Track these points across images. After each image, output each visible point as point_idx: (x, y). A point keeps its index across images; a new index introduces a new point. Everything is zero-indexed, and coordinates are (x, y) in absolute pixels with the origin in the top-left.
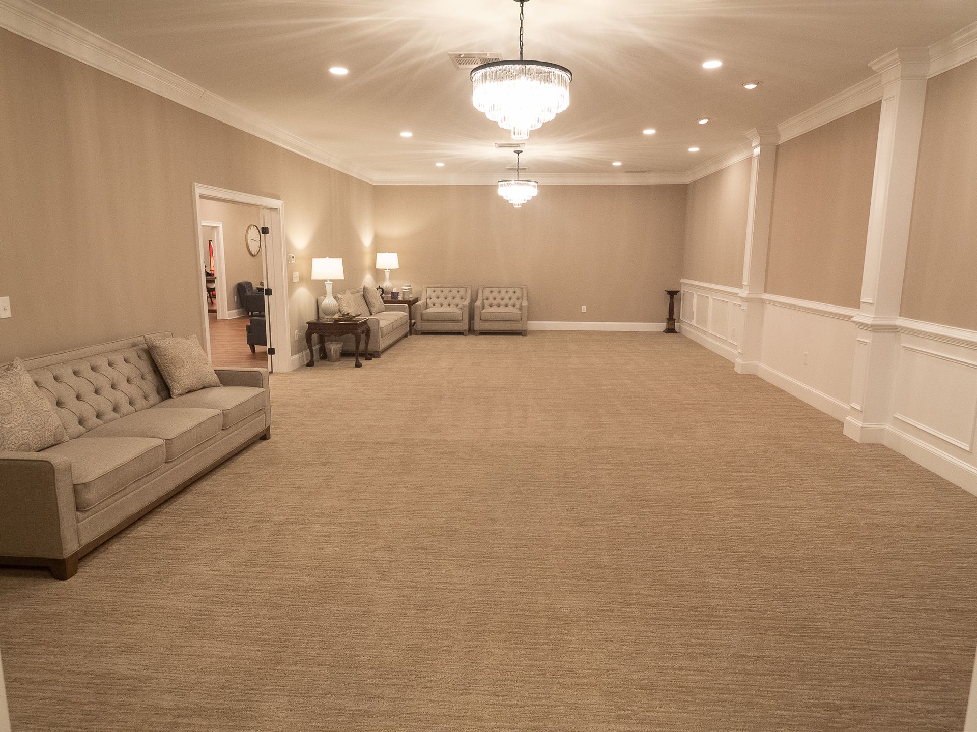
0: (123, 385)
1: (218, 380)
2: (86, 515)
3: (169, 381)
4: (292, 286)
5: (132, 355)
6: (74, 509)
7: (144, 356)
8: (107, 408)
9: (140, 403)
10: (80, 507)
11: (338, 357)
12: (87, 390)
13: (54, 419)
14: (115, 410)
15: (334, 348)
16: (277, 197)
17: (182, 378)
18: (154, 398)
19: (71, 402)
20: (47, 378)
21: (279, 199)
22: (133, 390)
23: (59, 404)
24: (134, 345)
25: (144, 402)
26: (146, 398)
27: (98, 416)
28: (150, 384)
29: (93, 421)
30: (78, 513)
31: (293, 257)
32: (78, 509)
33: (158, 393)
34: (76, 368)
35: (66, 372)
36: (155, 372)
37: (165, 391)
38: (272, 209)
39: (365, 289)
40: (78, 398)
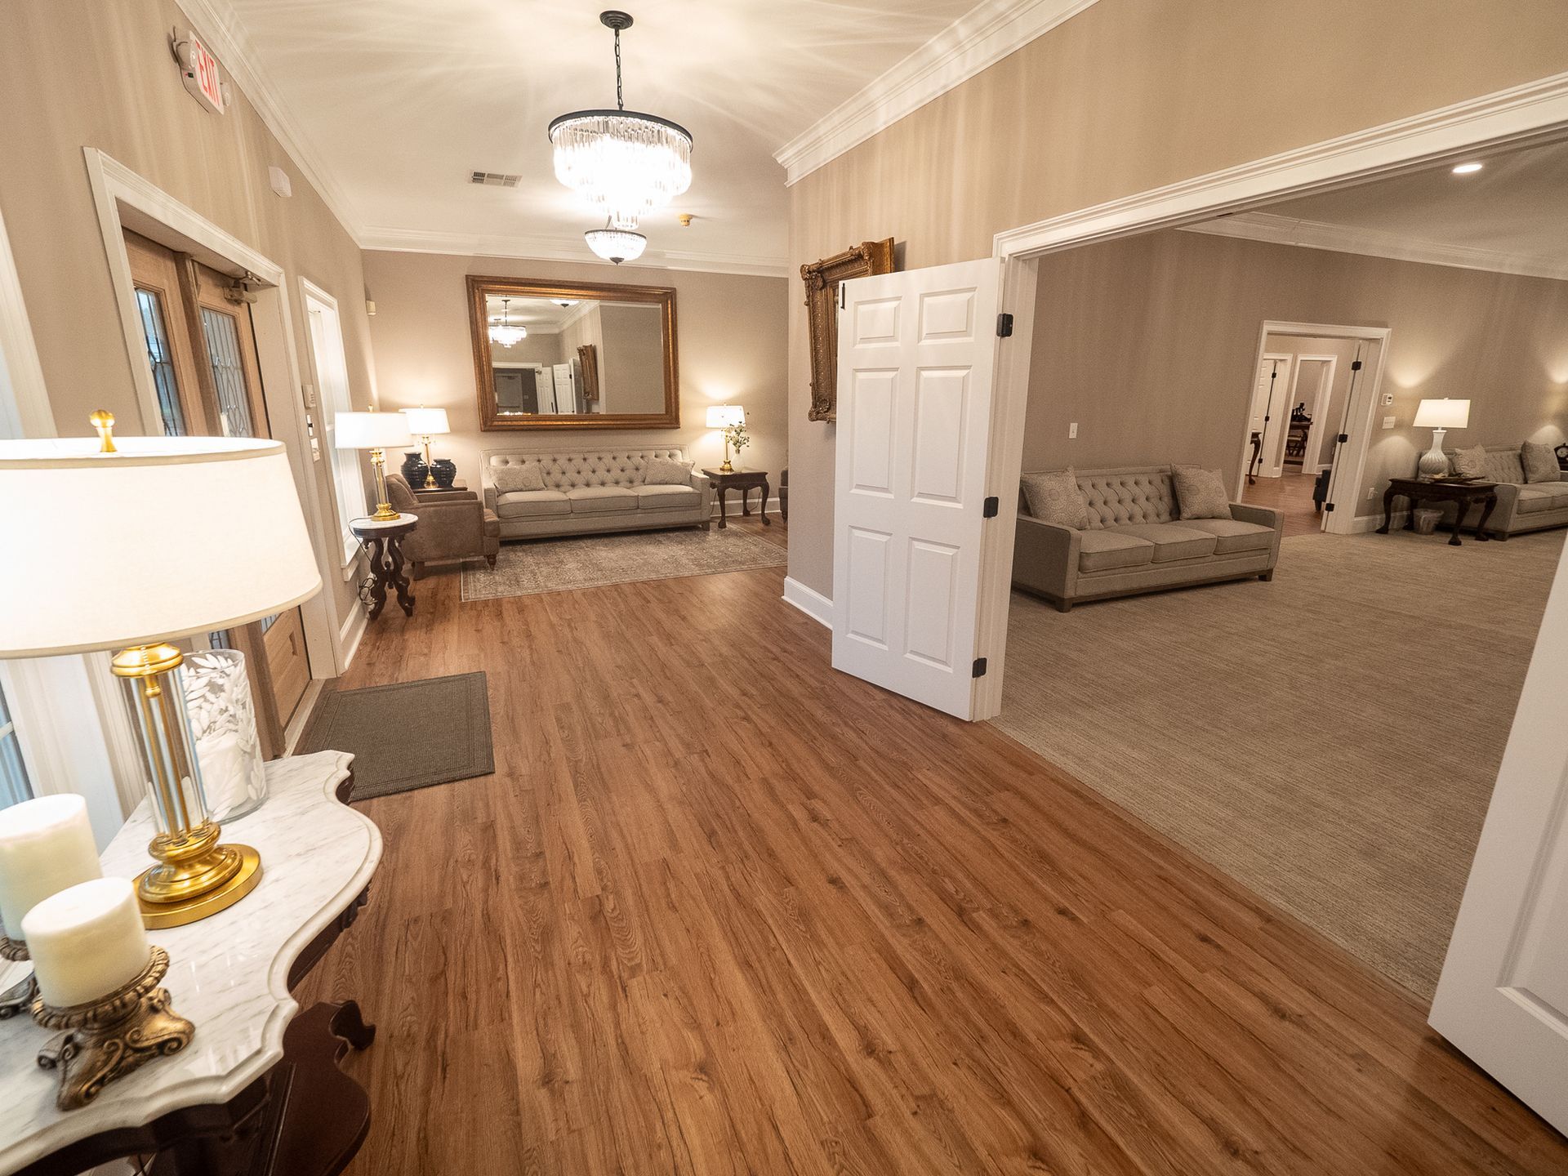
0: (1142, 501)
1: (1230, 514)
2: (1084, 575)
3: (1181, 505)
4: (1379, 432)
5: (1157, 479)
6: (1077, 569)
7: (1167, 481)
8: (1124, 515)
9: (1153, 518)
10: (1081, 569)
11: (1430, 530)
12: (1113, 499)
13: (1083, 511)
14: (1130, 518)
15: (1426, 516)
16: (1384, 325)
17: (1195, 503)
18: (1165, 517)
19: (1099, 504)
20: (1087, 485)
21: (1387, 327)
22: (1150, 508)
23: (1091, 504)
24: (1161, 471)
25: (1155, 518)
26: (1158, 516)
27: (1116, 520)
28: (1165, 506)
29: (1111, 522)
30: (1079, 573)
31: (1390, 398)
32: (1079, 570)
33: (1170, 515)
34: (1110, 481)
35: (1102, 483)
36: (1173, 497)
37: (1176, 513)
38: (1371, 339)
39: (1525, 447)
40: (1105, 503)
